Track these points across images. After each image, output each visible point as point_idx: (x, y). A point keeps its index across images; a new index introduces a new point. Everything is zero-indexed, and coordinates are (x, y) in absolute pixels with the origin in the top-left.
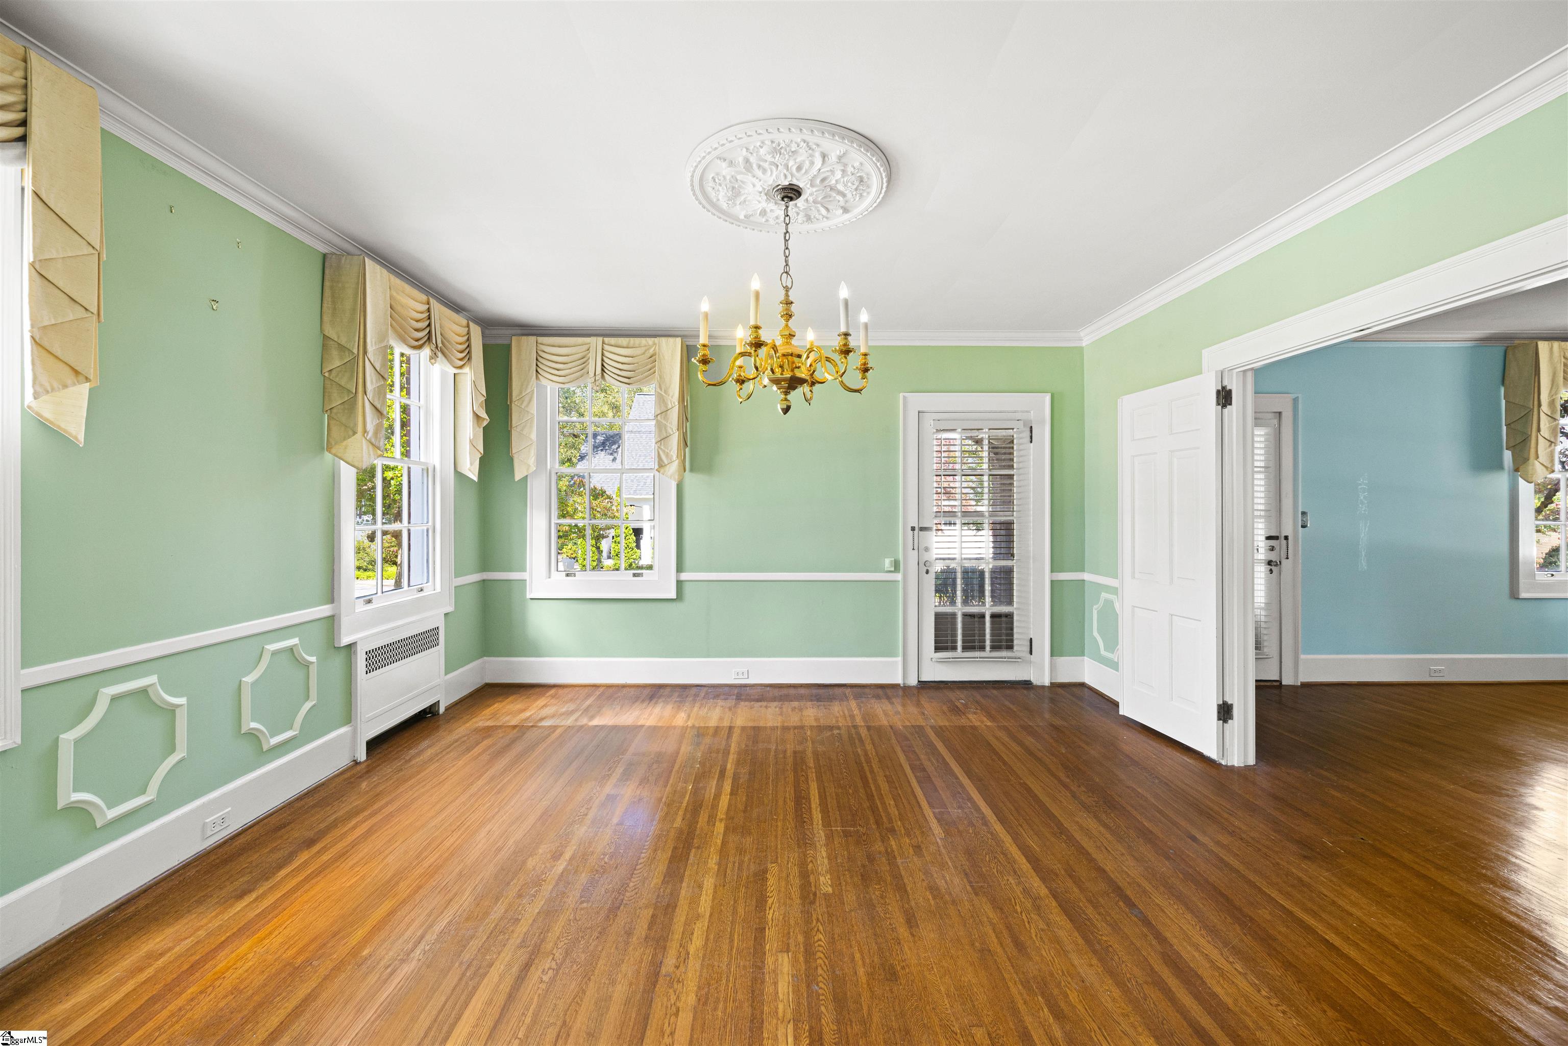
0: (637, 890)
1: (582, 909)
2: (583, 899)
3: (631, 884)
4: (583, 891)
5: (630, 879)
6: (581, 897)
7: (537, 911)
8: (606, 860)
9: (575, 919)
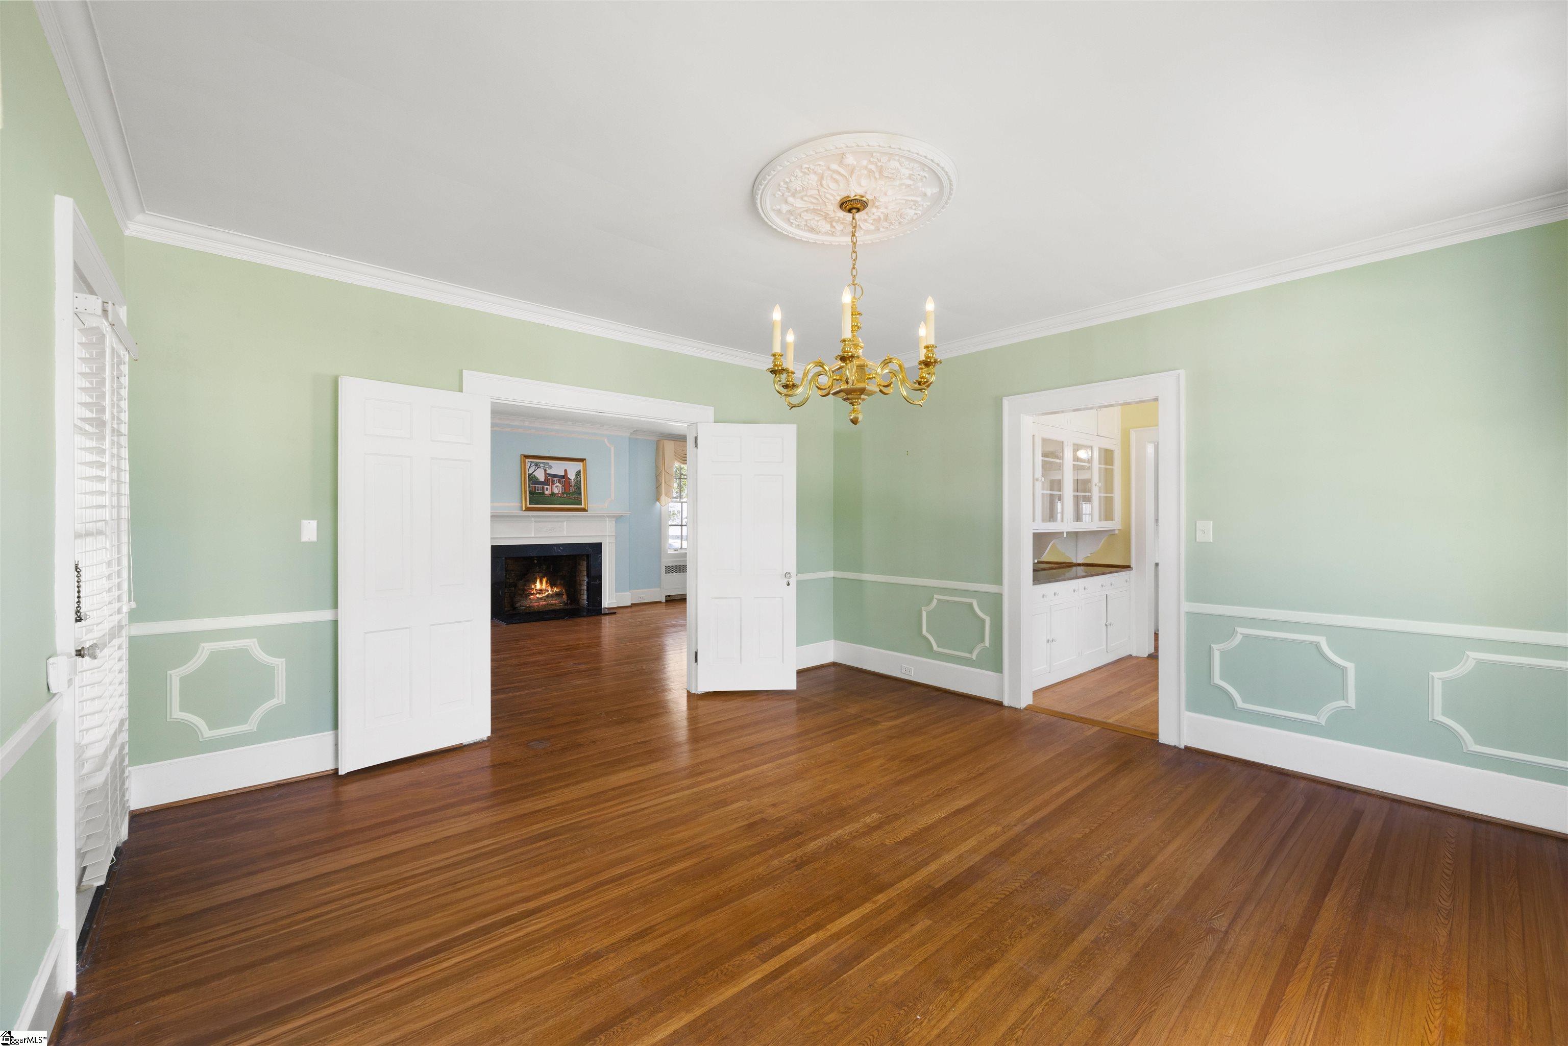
0: (1015, 878)
1: (1072, 885)
2: (1068, 893)
3: (1017, 885)
4: (1066, 900)
5: (1016, 890)
6: (1069, 895)
7: (1114, 902)
8: (1031, 920)
9: (1078, 880)
